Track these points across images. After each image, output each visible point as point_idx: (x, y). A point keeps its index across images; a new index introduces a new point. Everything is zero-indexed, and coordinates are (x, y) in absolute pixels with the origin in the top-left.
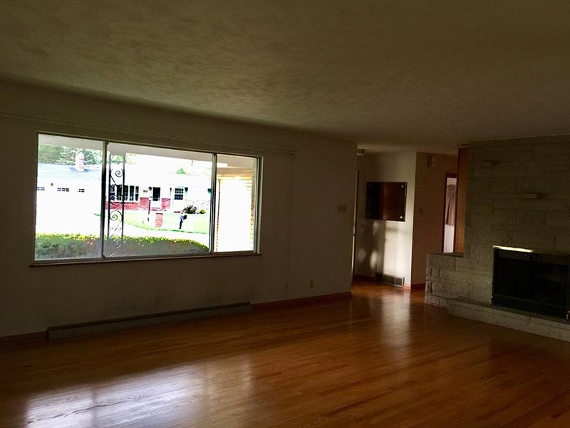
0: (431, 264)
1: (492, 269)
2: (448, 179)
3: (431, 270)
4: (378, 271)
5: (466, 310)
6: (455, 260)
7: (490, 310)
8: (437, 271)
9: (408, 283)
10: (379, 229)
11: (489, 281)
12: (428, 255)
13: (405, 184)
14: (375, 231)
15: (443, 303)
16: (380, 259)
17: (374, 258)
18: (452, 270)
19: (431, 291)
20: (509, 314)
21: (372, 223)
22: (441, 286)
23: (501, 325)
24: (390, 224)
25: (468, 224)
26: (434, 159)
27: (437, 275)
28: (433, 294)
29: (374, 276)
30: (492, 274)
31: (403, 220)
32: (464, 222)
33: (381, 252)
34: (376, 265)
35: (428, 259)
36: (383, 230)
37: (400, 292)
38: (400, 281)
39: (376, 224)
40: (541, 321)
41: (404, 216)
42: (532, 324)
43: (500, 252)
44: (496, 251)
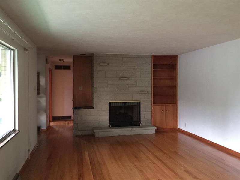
1: (108, 112)
8: (80, 117)
18: (88, 116)
28: (79, 130)
30: (109, 114)
40: (136, 129)
42: (133, 131)
43: (111, 104)
44: (110, 103)
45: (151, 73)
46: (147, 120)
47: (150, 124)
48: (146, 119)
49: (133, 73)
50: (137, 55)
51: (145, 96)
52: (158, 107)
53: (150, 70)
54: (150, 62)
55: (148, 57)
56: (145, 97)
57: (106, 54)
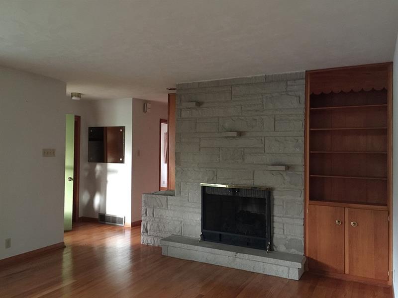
0: (146, 204)
1: (200, 206)
2: (162, 124)
3: (146, 210)
4: (101, 212)
5: (177, 250)
6: (167, 199)
7: (200, 248)
8: (152, 210)
9: (128, 222)
10: (101, 172)
11: (198, 218)
12: (143, 196)
13: (123, 128)
14: (97, 174)
15: (157, 243)
16: (103, 199)
17: (97, 200)
18: (165, 209)
19: (147, 232)
20: (217, 251)
21: (95, 166)
22: (156, 225)
23: (210, 263)
24: (111, 166)
25: (178, 162)
26: (148, 105)
27: (151, 215)
28: (148, 234)
29: (97, 217)
30: (200, 210)
31: (123, 162)
32: (174, 161)
33: (104, 193)
34: (99, 206)
35: (143, 199)
36: (105, 172)
37: (121, 231)
38: (121, 221)
39: (98, 167)
40: (246, 256)
41: (123, 158)
42: (238, 260)
43: (207, 189)
44: (204, 188)
45: (303, 117)
46: (291, 239)
47: (300, 253)
48: (289, 237)
49: (255, 120)
50: (266, 77)
51: (286, 178)
52: (324, 211)
53: (302, 112)
54: (300, 90)
55: (294, 78)
56: (284, 179)
57: (199, 83)
